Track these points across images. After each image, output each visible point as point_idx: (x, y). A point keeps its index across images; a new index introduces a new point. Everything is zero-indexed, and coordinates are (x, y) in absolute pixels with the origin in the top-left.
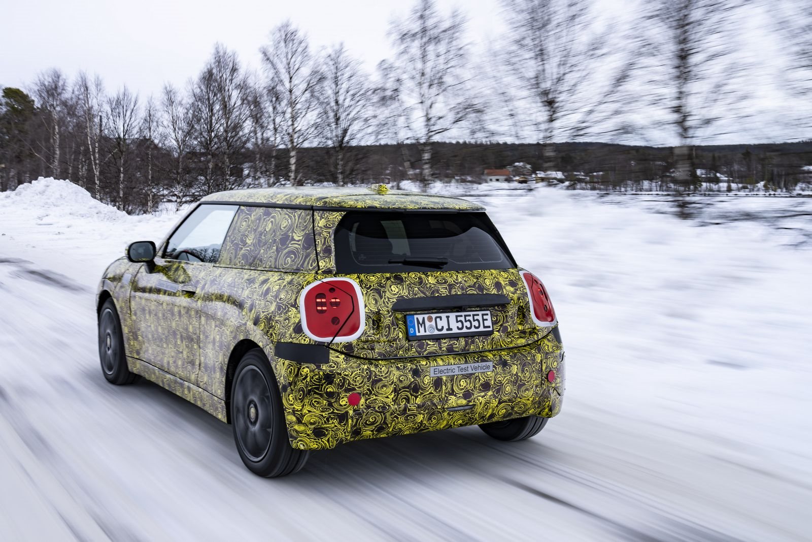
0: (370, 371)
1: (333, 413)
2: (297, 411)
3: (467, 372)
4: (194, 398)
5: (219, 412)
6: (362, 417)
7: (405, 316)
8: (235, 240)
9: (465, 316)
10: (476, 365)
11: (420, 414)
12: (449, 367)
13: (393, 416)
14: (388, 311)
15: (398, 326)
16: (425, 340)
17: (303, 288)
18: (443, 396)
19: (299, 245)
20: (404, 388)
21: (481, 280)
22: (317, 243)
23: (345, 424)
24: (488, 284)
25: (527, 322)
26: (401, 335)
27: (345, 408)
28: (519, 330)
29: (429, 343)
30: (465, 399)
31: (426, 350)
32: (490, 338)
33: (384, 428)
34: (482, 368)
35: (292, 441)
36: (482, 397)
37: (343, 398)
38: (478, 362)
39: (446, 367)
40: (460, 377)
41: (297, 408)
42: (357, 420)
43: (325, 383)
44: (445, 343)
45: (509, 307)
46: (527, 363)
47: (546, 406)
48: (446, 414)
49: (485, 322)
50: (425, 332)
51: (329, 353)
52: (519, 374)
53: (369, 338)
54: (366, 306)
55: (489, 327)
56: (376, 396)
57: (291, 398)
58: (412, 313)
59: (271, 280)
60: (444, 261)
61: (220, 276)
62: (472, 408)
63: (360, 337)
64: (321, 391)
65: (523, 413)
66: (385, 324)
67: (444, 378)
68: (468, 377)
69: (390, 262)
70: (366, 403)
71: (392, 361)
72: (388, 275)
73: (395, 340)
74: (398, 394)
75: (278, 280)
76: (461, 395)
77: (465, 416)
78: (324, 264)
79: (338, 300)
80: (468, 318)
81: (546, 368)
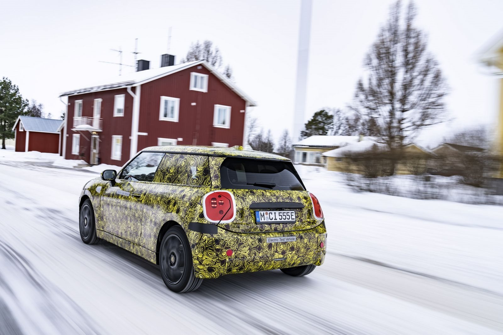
0: (238, 239)
1: (218, 259)
2: (200, 258)
3: (284, 241)
4: (136, 251)
5: (152, 259)
6: (233, 262)
7: (255, 212)
8: (163, 170)
9: (283, 213)
10: (288, 238)
11: (261, 261)
12: (276, 238)
13: (248, 262)
14: (247, 208)
15: (251, 216)
16: (264, 224)
17: (204, 195)
18: (272, 253)
19: (201, 173)
20: (254, 248)
21: (291, 195)
22: (211, 172)
23: (224, 266)
24: (294, 197)
25: (311, 217)
26: (253, 221)
27: (225, 257)
28: (308, 221)
29: (266, 226)
30: (282, 255)
31: (264, 230)
32: (294, 225)
33: (243, 268)
34: (291, 239)
35: (196, 274)
36: (290, 254)
37: (224, 252)
38: (289, 236)
39: (274, 238)
40: (280, 243)
41: (199, 256)
42: (230, 263)
43: (215, 244)
44: (273, 226)
45: (304, 209)
46: (311, 238)
47: (319, 260)
48: (273, 262)
49: (292, 216)
50: (264, 220)
51: (217, 229)
52: (308, 243)
53: (238, 222)
54: (237, 205)
55: (294, 219)
56: (240, 251)
57: (197, 252)
58: (258, 210)
59: (185, 190)
60: (274, 185)
61: (155, 188)
62: (285, 260)
63: (233, 221)
64: (213, 248)
65: (308, 263)
66: (246, 215)
67: (273, 244)
68: (284, 244)
69: (248, 184)
70: (235, 255)
71: (248, 234)
72: (247, 190)
73: (250, 223)
74: (251, 251)
75: (190, 190)
76: (281, 253)
77: (282, 263)
78: (215, 183)
79: (222, 202)
80: (284, 214)
81: (320, 241)
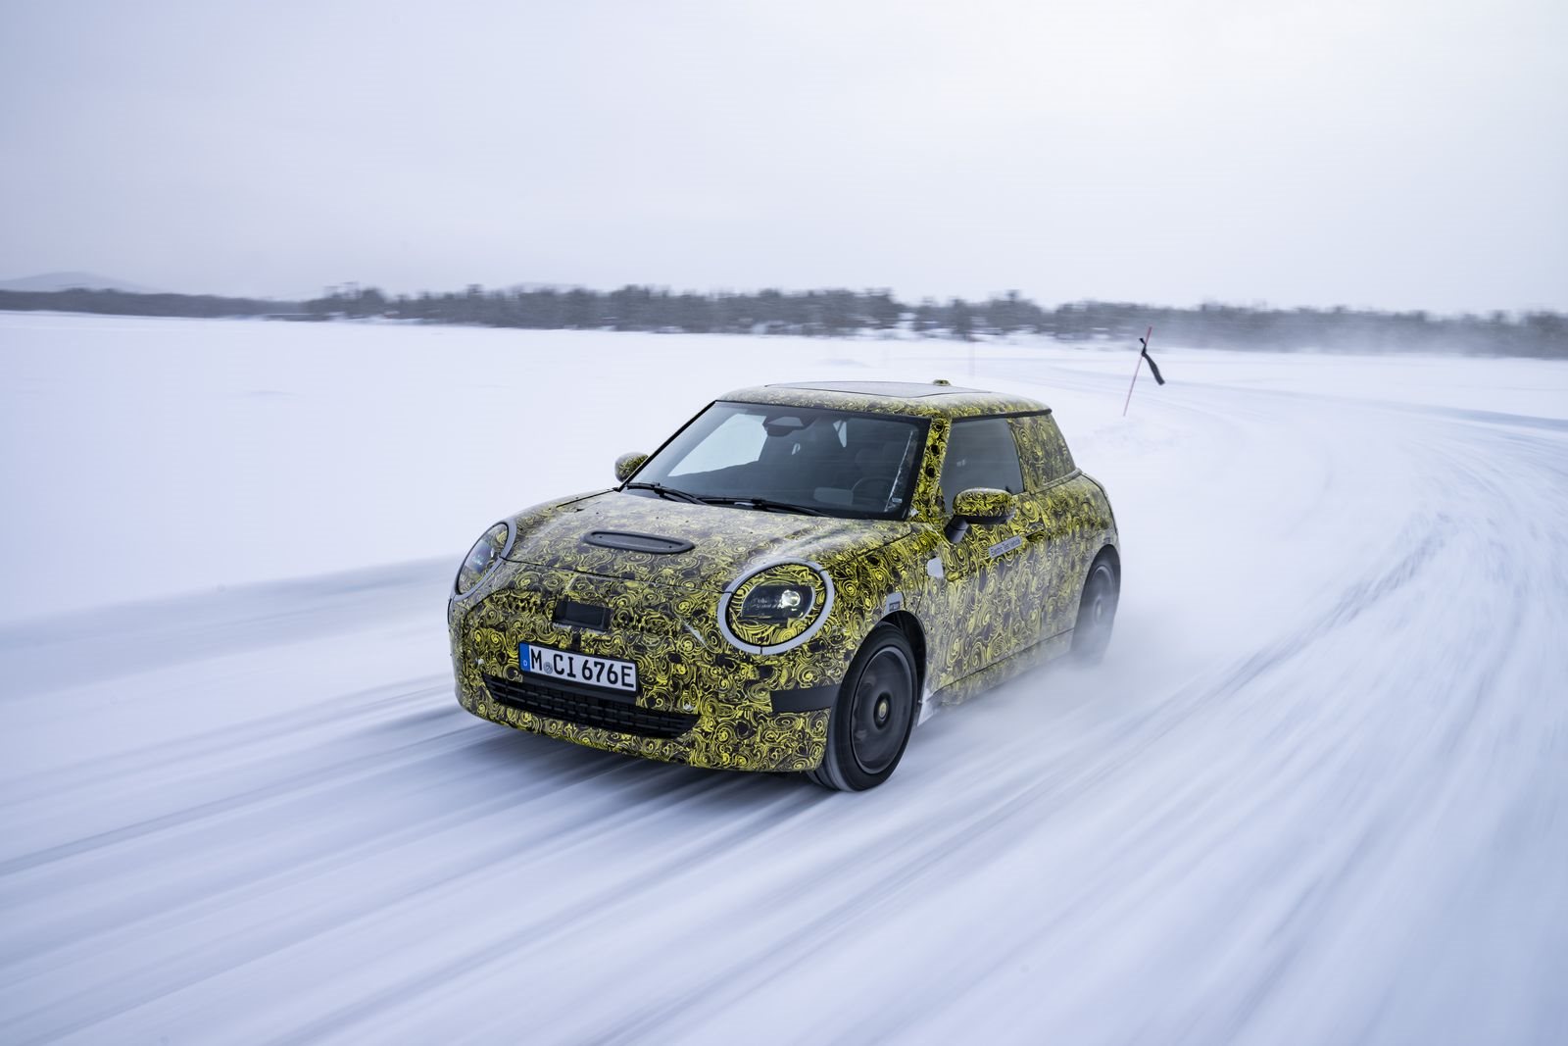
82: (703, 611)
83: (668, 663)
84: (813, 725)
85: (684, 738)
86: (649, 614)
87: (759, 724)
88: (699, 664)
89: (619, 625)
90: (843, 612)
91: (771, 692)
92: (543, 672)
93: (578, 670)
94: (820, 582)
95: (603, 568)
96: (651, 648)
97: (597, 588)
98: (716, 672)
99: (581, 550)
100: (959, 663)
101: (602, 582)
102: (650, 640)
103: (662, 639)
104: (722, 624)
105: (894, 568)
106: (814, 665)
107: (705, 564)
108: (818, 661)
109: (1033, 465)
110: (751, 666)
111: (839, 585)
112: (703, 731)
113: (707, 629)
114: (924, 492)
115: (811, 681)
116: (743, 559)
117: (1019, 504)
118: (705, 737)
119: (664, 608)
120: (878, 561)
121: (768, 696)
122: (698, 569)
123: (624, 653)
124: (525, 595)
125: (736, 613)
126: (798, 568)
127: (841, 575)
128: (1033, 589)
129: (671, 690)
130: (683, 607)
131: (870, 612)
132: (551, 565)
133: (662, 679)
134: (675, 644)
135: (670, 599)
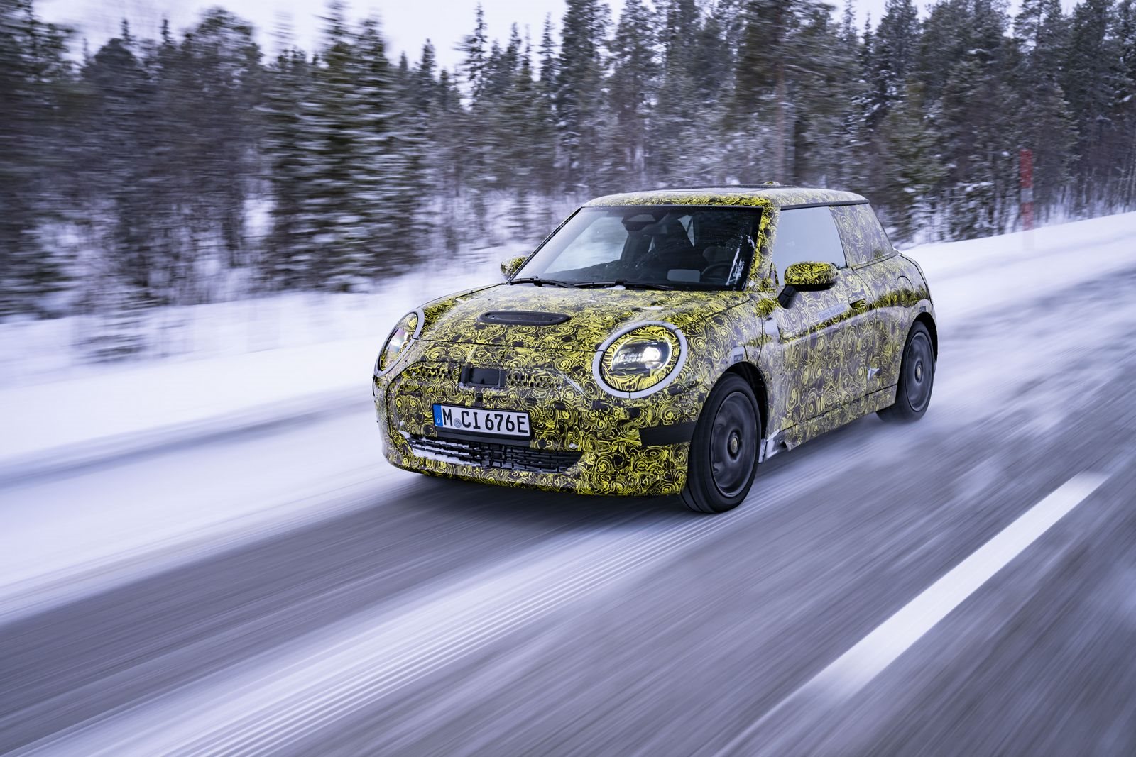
82: (580, 367)
83: (554, 410)
84: (676, 456)
85: (571, 471)
86: (537, 372)
87: (631, 456)
88: (579, 409)
89: (513, 383)
90: (695, 361)
91: (640, 429)
92: (454, 427)
93: (481, 423)
94: (675, 339)
95: (498, 339)
96: (540, 399)
97: (493, 356)
98: (593, 415)
99: (478, 327)
100: (797, 410)
101: (497, 350)
102: (539, 393)
103: (548, 392)
104: (596, 377)
105: (736, 327)
106: (674, 405)
107: (580, 330)
108: (677, 402)
109: (853, 246)
110: (622, 409)
111: (691, 341)
112: (586, 464)
113: (585, 381)
114: (759, 267)
115: (672, 419)
116: (611, 325)
117: (842, 278)
118: (588, 469)
119: (548, 367)
120: (722, 322)
121: (638, 432)
122: (574, 335)
123: (518, 405)
124: (435, 366)
125: (608, 366)
126: (656, 329)
127: (692, 332)
128: (859, 349)
129: (559, 432)
130: (564, 364)
131: (717, 362)
132: (455, 340)
133: (550, 424)
134: (559, 395)
135: (553, 359)
